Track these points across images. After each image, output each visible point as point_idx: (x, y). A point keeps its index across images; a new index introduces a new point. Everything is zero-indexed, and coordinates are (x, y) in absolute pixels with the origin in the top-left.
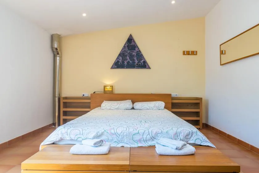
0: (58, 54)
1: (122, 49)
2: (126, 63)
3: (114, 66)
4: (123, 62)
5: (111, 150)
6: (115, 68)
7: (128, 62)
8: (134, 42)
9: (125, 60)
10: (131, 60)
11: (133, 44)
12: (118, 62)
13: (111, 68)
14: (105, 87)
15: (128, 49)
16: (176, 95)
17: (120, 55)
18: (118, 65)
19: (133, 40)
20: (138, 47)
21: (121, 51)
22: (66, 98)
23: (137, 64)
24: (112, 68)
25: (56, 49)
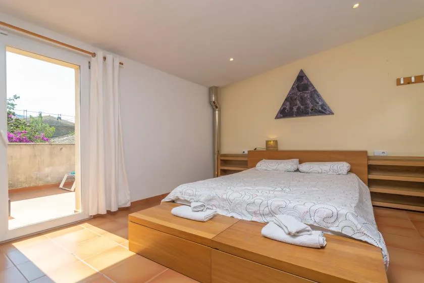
0: (217, 107)
1: (290, 92)
2: (295, 109)
3: (279, 115)
4: (291, 108)
5: (213, 218)
6: (281, 118)
7: (299, 108)
8: (307, 79)
9: (294, 106)
10: (302, 105)
11: (305, 81)
12: (285, 109)
13: (275, 118)
14: (267, 142)
15: (298, 90)
16: (383, 153)
17: (286, 100)
18: (284, 113)
19: (304, 78)
20: (312, 85)
21: (289, 94)
22: (225, 155)
23: (312, 110)
24: (277, 117)
25: (214, 102)
